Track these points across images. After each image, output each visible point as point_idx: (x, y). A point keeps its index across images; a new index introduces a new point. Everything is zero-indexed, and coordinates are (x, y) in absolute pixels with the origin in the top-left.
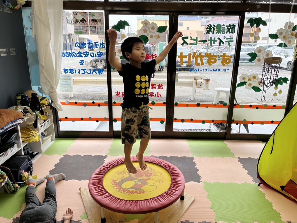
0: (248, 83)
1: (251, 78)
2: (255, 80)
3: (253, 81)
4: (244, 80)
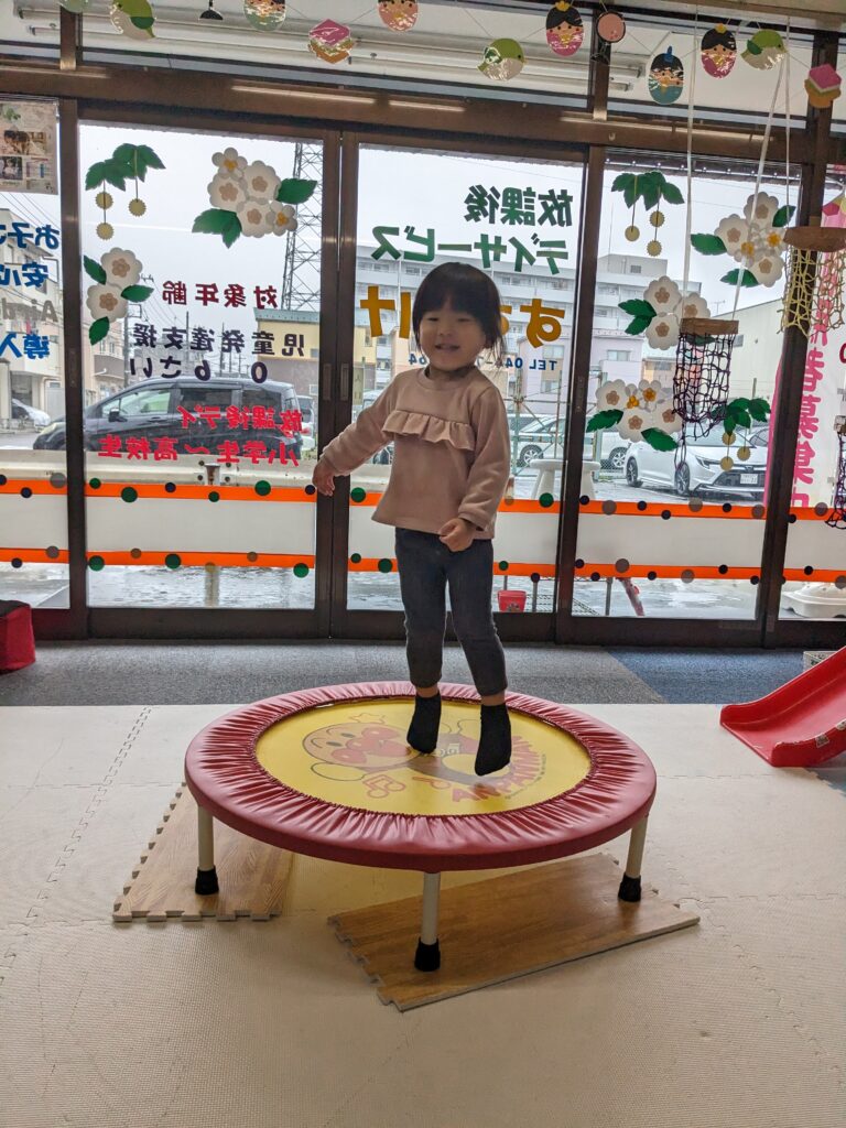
0: (629, 414)
2: (651, 405)
3: (646, 408)
4: (614, 404)
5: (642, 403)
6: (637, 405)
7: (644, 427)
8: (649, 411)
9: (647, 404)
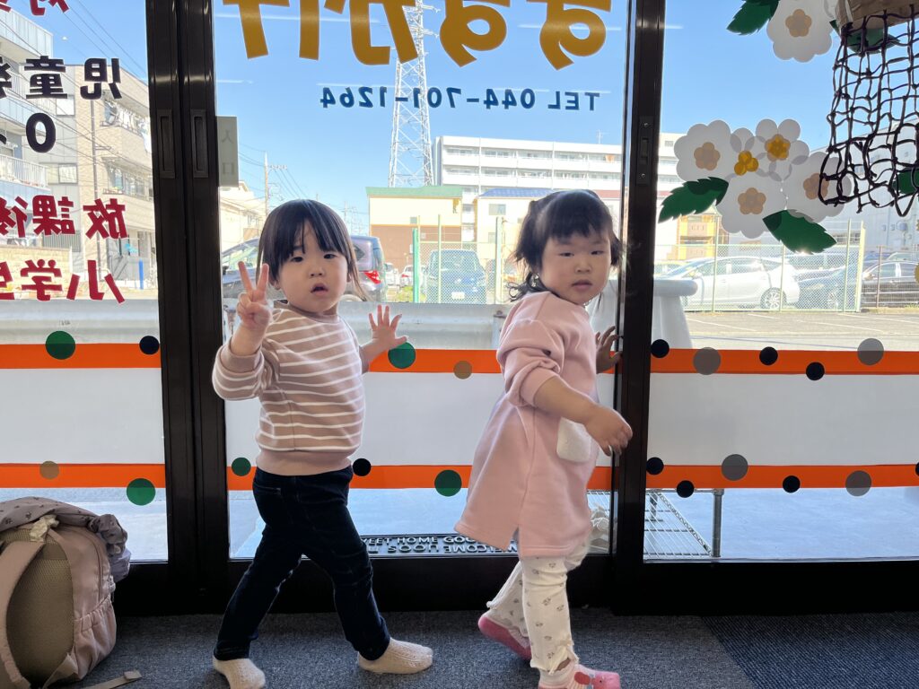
0: (737, 187)
1: (758, 150)
2: (781, 166)
3: (771, 173)
4: (711, 168)
5: (764, 164)
6: (755, 167)
7: (770, 209)
8: (777, 178)
9: (773, 167)
